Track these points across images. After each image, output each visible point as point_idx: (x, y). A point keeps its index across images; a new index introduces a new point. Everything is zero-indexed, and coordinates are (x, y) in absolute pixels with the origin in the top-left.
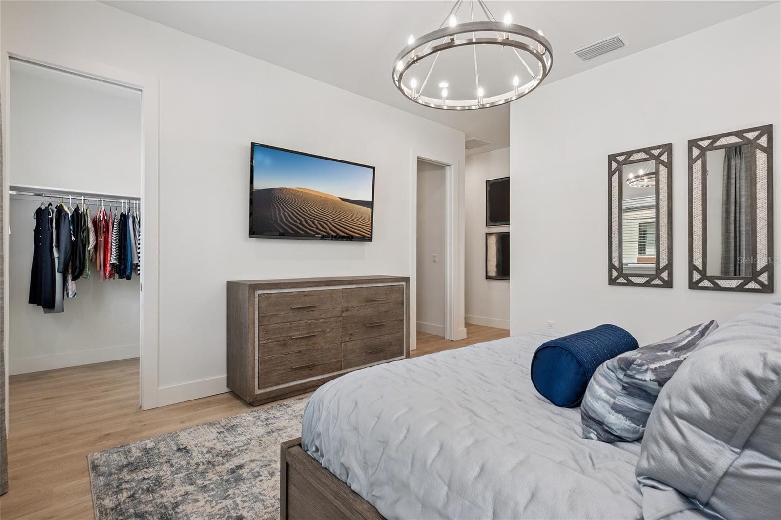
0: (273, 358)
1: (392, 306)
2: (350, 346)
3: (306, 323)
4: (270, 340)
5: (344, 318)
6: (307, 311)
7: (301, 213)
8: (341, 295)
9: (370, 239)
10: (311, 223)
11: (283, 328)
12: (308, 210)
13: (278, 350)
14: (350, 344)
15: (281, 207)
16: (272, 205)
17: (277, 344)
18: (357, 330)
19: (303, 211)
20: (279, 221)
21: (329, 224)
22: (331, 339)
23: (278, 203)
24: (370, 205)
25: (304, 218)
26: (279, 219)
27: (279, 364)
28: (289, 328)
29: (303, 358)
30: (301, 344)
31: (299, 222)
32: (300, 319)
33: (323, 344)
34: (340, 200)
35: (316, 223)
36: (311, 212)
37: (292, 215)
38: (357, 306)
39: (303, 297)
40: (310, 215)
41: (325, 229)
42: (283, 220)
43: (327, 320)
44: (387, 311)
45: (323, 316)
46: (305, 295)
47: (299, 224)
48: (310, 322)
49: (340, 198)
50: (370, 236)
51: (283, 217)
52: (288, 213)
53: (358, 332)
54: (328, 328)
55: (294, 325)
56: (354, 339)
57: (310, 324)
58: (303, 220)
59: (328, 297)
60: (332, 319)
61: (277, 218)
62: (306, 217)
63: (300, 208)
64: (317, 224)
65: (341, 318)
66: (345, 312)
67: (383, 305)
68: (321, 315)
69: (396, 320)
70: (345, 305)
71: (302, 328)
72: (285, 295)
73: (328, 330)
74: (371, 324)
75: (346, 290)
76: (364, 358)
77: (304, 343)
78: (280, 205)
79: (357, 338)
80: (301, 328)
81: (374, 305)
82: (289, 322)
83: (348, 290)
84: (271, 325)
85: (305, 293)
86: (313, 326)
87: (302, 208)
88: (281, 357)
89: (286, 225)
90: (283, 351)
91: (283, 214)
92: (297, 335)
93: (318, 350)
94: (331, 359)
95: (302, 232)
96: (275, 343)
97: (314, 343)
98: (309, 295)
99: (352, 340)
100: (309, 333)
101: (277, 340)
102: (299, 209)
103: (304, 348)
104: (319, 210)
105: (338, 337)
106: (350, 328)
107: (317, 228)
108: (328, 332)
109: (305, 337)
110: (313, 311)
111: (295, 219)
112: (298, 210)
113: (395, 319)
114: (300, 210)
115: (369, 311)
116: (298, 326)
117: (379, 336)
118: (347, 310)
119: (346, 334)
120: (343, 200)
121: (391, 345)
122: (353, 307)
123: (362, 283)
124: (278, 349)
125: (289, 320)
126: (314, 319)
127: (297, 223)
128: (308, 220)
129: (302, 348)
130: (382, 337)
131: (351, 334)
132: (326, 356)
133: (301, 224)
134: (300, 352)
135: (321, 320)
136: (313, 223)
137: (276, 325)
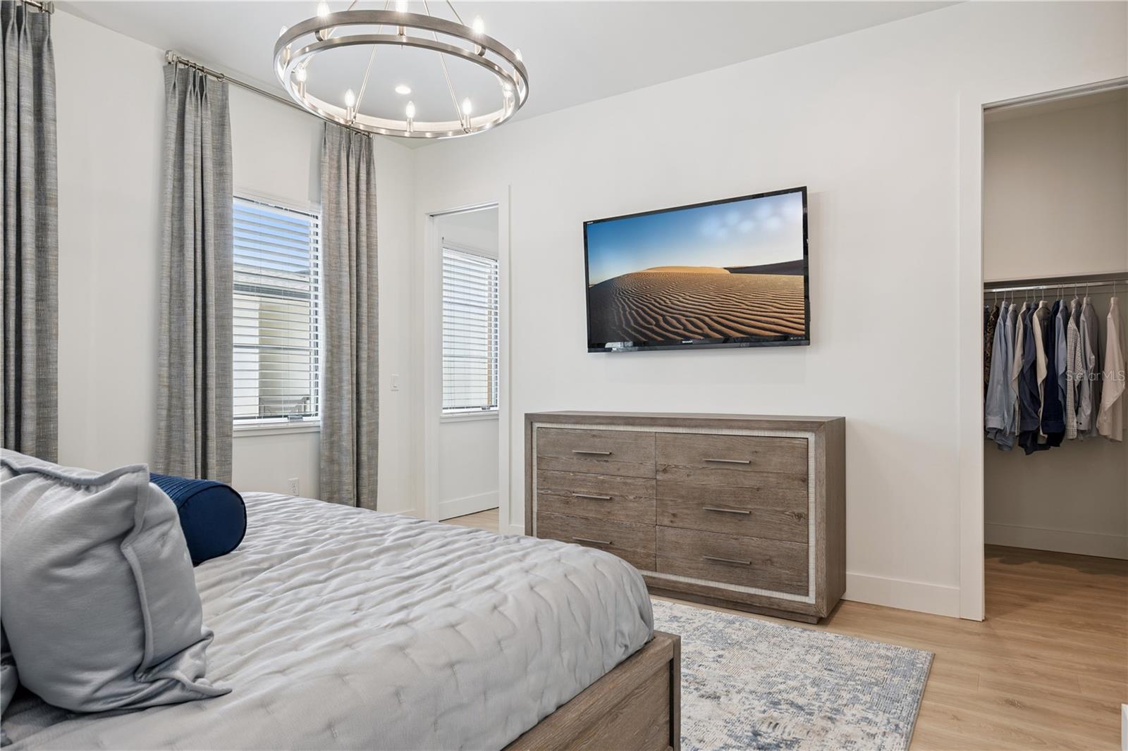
0: (552, 517)
1: (771, 479)
2: (671, 534)
3: (596, 477)
4: (549, 492)
5: (659, 483)
6: (597, 461)
7: (657, 307)
8: (653, 443)
9: (803, 339)
10: (674, 322)
11: (564, 478)
12: (668, 301)
13: (560, 508)
14: (671, 531)
15: (627, 303)
16: (613, 303)
17: (558, 499)
18: (686, 511)
19: (660, 304)
20: (624, 326)
21: (707, 319)
22: (636, 513)
23: (622, 298)
24: (801, 268)
25: (662, 315)
26: (624, 322)
27: (560, 528)
28: (573, 480)
29: (591, 529)
30: (589, 508)
31: (654, 323)
32: (589, 470)
33: (622, 518)
34: (727, 272)
35: (683, 320)
36: (672, 303)
37: (643, 314)
38: (685, 467)
39: (592, 439)
40: (671, 308)
41: (701, 329)
42: (630, 322)
43: (629, 481)
44: (758, 489)
45: (622, 472)
46: (594, 436)
47: (655, 325)
48: (601, 478)
49: (725, 268)
50: (804, 333)
51: (630, 318)
52: (637, 312)
53: (687, 514)
54: (633, 494)
55: (579, 477)
56: (681, 524)
57: (603, 482)
58: (660, 318)
59: (631, 443)
60: (638, 480)
61: (621, 322)
62: (664, 313)
63: (655, 301)
64: (685, 322)
65: (654, 482)
66: (661, 474)
67: (747, 474)
68: (619, 470)
69: (783, 512)
70: (662, 461)
71: (590, 484)
72: (567, 433)
73: (631, 497)
74: (717, 506)
75: (663, 435)
76: (701, 565)
77: (594, 508)
78: (624, 300)
79: (687, 526)
80: (588, 484)
81: (725, 471)
82: (573, 472)
83: (668, 435)
84: (550, 470)
85: (594, 433)
86: (606, 485)
87: (658, 300)
88: (561, 518)
89: (635, 330)
90: (566, 512)
91: (631, 314)
92: (584, 493)
93: (613, 523)
94: (636, 546)
95: (660, 339)
96: (556, 497)
97: (609, 513)
98: (600, 437)
99: (675, 525)
100: (601, 495)
101: (558, 493)
102: (653, 302)
103: (594, 516)
104: (688, 297)
105: (649, 513)
106: (671, 503)
107: (686, 329)
108: (631, 501)
109: (595, 498)
110: (607, 461)
111: (648, 318)
112: (650, 303)
113: (782, 509)
114: (655, 303)
115: (713, 481)
116: (584, 480)
117: (737, 534)
118: (665, 471)
119: (663, 511)
120: (734, 270)
121: (770, 561)
122: (676, 466)
123: (696, 426)
124: (558, 505)
125: (573, 469)
126: (607, 475)
127: (651, 324)
128: (668, 317)
129: (591, 515)
130: (746, 540)
131: (674, 515)
132: (627, 538)
133: (658, 325)
134: (586, 519)
135: (618, 478)
136: (679, 321)
137: (557, 472)
